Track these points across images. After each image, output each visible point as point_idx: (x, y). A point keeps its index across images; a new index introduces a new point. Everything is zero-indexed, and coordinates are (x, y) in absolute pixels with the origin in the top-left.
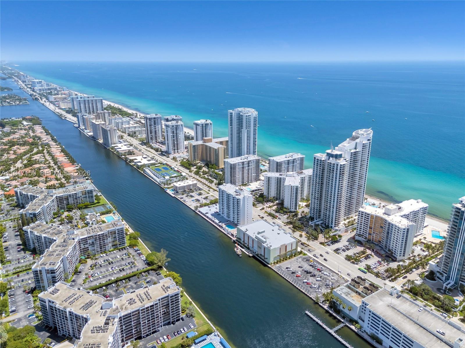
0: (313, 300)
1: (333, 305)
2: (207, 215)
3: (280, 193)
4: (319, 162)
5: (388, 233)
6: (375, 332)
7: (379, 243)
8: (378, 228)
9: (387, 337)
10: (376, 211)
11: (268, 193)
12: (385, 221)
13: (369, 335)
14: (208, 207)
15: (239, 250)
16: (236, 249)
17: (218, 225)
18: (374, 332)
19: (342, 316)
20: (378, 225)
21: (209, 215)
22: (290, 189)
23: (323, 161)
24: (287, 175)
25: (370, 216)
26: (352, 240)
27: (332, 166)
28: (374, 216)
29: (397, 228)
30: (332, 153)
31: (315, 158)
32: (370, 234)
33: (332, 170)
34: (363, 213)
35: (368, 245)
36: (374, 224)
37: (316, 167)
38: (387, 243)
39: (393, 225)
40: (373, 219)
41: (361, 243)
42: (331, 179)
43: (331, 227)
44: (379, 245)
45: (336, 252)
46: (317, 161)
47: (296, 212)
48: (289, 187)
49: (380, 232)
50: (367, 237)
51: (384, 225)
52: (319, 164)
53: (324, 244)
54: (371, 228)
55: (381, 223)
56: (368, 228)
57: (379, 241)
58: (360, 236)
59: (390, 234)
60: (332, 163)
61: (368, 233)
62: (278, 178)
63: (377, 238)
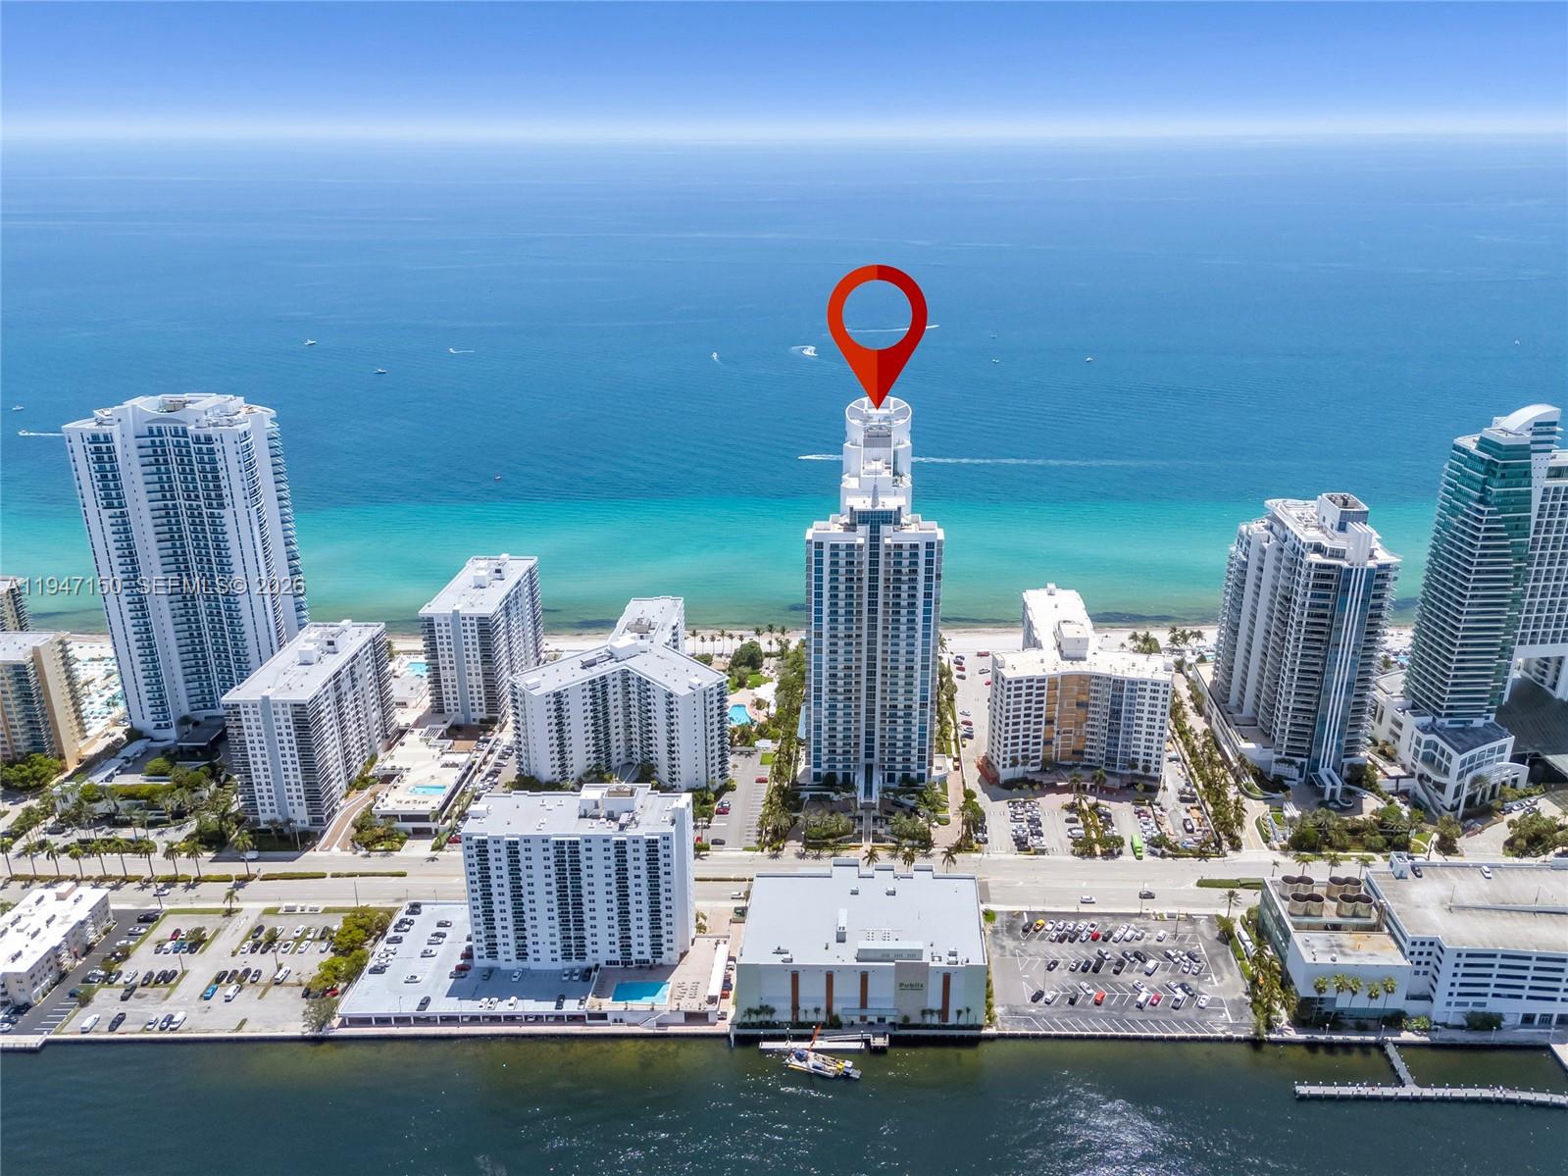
0: (1239, 1040)
1: (1309, 1014)
2: (430, 1010)
4: (842, 554)
5: (1115, 714)
6: (1474, 1004)
7: (1077, 756)
8: (1072, 711)
9: (1510, 996)
10: (1042, 662)
12: (1093, 681)
13: (1460, 1027)
14: (375, 971)
15: (812, 1055)
16: (795, 1064)
17: (559, 1019)
18: (1470, 1008)
19: (1353, 1025)
20: (1069, 704)
21: (443, 1005)
22: (700, 706)
23: (860, 547)
24: (616, 654)
25: (1046, 684)
26: (995, 788)
27: (906, 554)
28: (1059, 680)
29: (1149, 687)
30: (879, 508)
31: (820, 545)
32: (1048, 742)
33: (905, 570)
34: (1021, 682)
35: (1061, 781)
36: (1061, 706)
37: (832, 580)
38: (1116, 745)
39: (1133, 683)
40: (1056, 689)
41: (1032, 783)
42: (904, 603)
43: (921, 777)
44: (1082, 763)
45: (1029, 849)
46: (831, 554)
47: (727, 787)
48: (696, 699)
49: (1076, 723)
50: (1041, 754)
51: (1092, 694)
52: (842, 562)
53: (972, 847)
54: (1049, 722)
55: (1079, 693)
56: (1043, 726)
57: (1074, 752)
58: (1015, 763)
59: (1123, 715)
60: (906, 543)
61: (1041, 740)
62: (592, 682)
63: (1069, 745)
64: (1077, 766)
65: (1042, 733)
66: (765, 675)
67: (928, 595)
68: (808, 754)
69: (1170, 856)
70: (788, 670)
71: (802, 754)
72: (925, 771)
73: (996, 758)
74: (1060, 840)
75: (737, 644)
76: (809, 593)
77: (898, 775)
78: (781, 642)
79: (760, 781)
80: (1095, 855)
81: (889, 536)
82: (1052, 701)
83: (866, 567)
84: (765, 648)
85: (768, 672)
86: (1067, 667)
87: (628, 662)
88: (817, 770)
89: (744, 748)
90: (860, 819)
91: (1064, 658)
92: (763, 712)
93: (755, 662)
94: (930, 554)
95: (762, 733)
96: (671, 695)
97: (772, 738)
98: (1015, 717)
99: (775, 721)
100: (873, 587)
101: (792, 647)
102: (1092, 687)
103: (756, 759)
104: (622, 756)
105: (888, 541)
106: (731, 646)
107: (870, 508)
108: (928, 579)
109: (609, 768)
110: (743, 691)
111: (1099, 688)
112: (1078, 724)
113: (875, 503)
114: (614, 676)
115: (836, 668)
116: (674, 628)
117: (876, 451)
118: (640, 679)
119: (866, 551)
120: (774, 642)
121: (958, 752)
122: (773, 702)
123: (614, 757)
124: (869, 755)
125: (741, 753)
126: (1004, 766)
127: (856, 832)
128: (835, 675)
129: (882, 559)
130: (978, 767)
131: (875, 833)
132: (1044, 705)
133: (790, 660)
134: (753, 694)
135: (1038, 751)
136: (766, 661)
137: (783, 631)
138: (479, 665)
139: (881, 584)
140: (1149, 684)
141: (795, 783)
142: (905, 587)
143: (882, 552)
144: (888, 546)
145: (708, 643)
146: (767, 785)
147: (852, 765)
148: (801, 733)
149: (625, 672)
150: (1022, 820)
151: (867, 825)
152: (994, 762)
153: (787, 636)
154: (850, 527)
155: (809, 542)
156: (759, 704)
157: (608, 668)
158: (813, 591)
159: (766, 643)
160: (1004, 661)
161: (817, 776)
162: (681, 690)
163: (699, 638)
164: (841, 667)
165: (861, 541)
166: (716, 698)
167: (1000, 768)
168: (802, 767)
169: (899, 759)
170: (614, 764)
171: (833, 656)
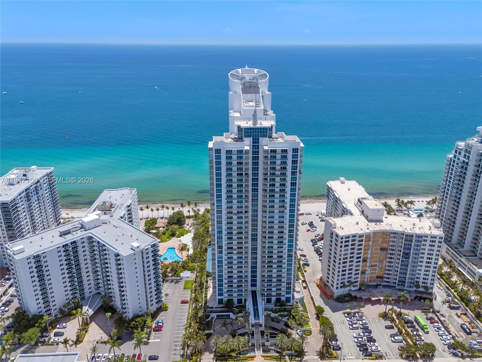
3: (81, 282)
4: (234, 157)
5: (406, 255)
7: (379, 280)
8: (378, 253)
10: (357, 223)
11: (46, 302)
12: (392, 235)
20: (376, 249)
22: (139, 261)
23: (247, 152)
24: (85, 226)
25: (364, 238)
26: (331, 301)
27: (279, 156)
28: (372, 235)
29: (429, 239)
30: (258, 126)
31: (218, 151)
32: (363, 273)
33: (278, 167)
34: (349, 237)
35: (373, 297)
36: (372, 251)
37: (228, 175)
38: (406, 274)
39: (419, 236)
40: (369, 241)
41: (355, 298)
42: (277, 190)
43: (288, 300)
44: (383, 284)
45: (371, 355)
46: (227, 157)
47: (161, 309)
48: (136, 256)
49: (380, 260)
50: (359, 280)
51: (391, 243)
52: (235, 163)
53: (332, 354)
54: (365, 260)
55: (382, 243)
56: (361, 264)
57: (377, 277)
58: (344, 286)
59: (411, 256)
60: (279, 149)
61: (359, 272)
62: (65, 246)
63: (375, 273)
64: (380, 285)
65: (360, 268)
66: (187, 229)
67: (293, 184)
68: (214, 283)
69: (468, 357)
70: (200, 227)
71: (210, 283)
72: (291, 296)
73: (330, 282)
74: (388, 344)
75: (171, 212)
76: (212, 184)
77: (273, 299)
78: (195, 211)
79: (183, 302)
80: (417, 358)
81: (266, 145)
82: (367, 248)
83: (250, 167)
84: (186, 214)
85: (188, 227)
86: (374, 227)
87: (92, 231)
88: (221, 297)
89: (173, 278)
90: (253, 334)
91: (371, 221)
92: (185, 253)
93: (181, 221)
94: (295, 156)
95: (185, 267)
96: (118, 255)
97: (190, 270)
98: (344, 259)
99: (192, 259)
100: (255, 180)
101: (201, 213)
102: (391, 239)
103: (181, 285)
104: (93, 289)
105: (266, 148)
106: (168, 213)
107: (252, 126)
108: (293, 173)
109: (83, 298)
110: (174, 239)
111: (396, 240)
112: (381, 261)
113: (255, 123)
114: (82, 240)
115: (232, 233)
116: (128, 206)
117: (250, 96)
118: (99, 242)
119: (251, 155)
120: (191, 211)
121: (304, 276)
122: (191, 246)
123: (87, 291)
124: (253, 285)
125: (172, 281)
126: (337, 288)
127: (250, 345)
128: (231, 238)
129: (261, 160)
130: (318, 286)
131: (263, 345)
132: (362, 251)
133: (200, 221)
134: (180, 241)
135: (357, 278)
136: (187, 221)
137: (196, 205)
138: (5, 232)
139: (261, 177)
140: (429, 237)
141: (206, 307)
142: (278, 179)
143: (261, 155)
144: (266, 151)
145: (155, 212)
146: (188, 305)
147: (243, 294)
148: (209, 267)
149: (90, 238)
150: (357, 328)
151: (258, 338)
152: (329, 284)
153: (198, 207)
154: (239, 139)
155: (211, 149)
156: (183, 248)
157: (78, 235)
158: (215, 183)
159: (186, 211)
160: (335, 224)
161: (220, 301)
162: (125, 252)
163: (150, 209)
164: (235, 232)
165: (247, 148)
166: (151, 254)
167: (334, 289)
168: (210, 292)
169: (274, 289)
170: (87, 295)
171: (230, 226)
